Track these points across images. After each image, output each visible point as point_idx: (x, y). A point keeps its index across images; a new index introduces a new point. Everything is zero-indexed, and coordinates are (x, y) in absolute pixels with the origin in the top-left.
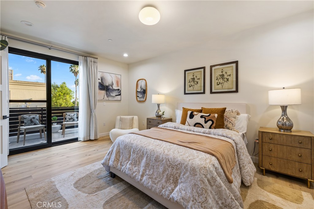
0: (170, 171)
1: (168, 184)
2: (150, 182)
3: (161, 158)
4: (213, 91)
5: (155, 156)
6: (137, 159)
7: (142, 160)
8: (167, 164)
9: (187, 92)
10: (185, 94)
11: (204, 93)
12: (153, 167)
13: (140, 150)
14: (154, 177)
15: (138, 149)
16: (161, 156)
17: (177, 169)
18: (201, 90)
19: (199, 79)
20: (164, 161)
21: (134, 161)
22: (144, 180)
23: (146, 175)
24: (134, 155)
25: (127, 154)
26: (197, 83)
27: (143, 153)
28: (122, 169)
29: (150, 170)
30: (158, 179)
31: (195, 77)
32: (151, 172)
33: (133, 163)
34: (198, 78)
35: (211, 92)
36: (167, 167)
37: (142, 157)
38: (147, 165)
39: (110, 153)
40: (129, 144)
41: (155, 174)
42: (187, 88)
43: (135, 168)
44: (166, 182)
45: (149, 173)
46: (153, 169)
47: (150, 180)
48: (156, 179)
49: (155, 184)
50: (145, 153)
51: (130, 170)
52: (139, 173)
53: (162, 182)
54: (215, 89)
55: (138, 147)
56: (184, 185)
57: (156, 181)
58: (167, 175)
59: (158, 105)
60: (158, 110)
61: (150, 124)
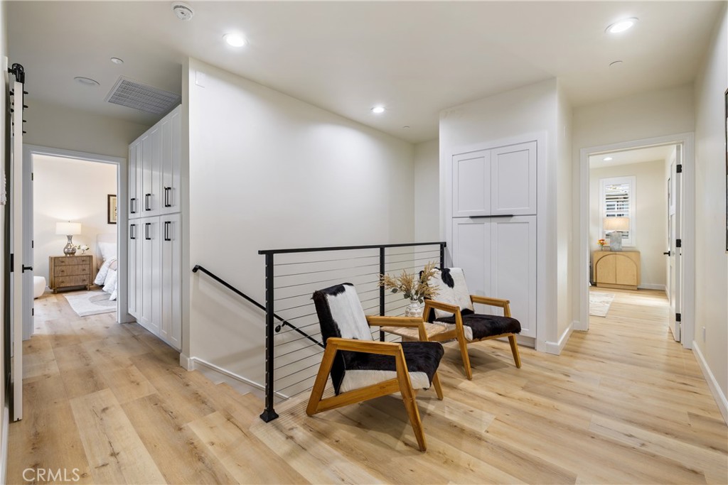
9: (111, 221)
10: (109, 223)
42: (113, 216)
59: (70, 238)
60: (68, 244)
61: (63, 264)
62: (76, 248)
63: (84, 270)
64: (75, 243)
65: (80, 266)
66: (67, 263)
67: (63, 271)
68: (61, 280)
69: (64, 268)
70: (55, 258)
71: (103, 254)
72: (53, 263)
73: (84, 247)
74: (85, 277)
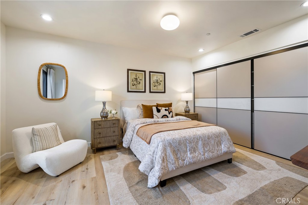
0: (217, 140)
1: (219, 147)
2: (211, 154)
3: (210, 136)
4: (151, 91)
5: (207, 136)
6: (194, 146)
7: (198, 145)
8: (215, 137)
9: (130, 90)
10: (128, 91)
11: (145, 92)
12: (208, 143)
13: (194, 138)
14: (211, 149)
15: (192, 138)
16: (210, 134)
17: (219, 137)
18: (143, 89)
19: (141, 80)
20: (213, 136)
21: (192, 150)
22: (207, 156)
23: (206, 152)
24: (191, 144)
25: (184, 147)
26: (140, 83)
27: (197, 139)
28: (185, 163)
29: (207, 147)
30: (213, 149)
31: (137, 77)
32: (208, 148)
33: (193, 151)
34: (140, 78)
35: (150, 92)
36: (215, 139)
37: (197, 142)
38: (204, 145)
39: (165, 158)
40: (182, 139)
41: (211, 147)
42: (131, 86)
43: (196, 153)
44: (217, 147)
45: (208, 149)
46: (209, 145)
47: (210, 152)
48: (212, 150)
49: (214, 152)
50: (199, 138)
51: (194, 157)
52: (201, 154)
53: (216, 148)
54: (153, 90)
55: (191, 137)
56: (225, 142)
57: (213, 150)
58: (217, 143)
59: (104, 103)
60: (103, 109)
61: (100, 127)
62: (109, 112)
63: (114, 132)
64: (108, 108)
65: (112, 129)
66: (102, 126)
67: (100, 133)
68: (98, 140)
69: (100, 130)
70: (95, 121)
71: (125, 116)
72: (93, 126)
73: (114, 112)
74: (115, 138)
